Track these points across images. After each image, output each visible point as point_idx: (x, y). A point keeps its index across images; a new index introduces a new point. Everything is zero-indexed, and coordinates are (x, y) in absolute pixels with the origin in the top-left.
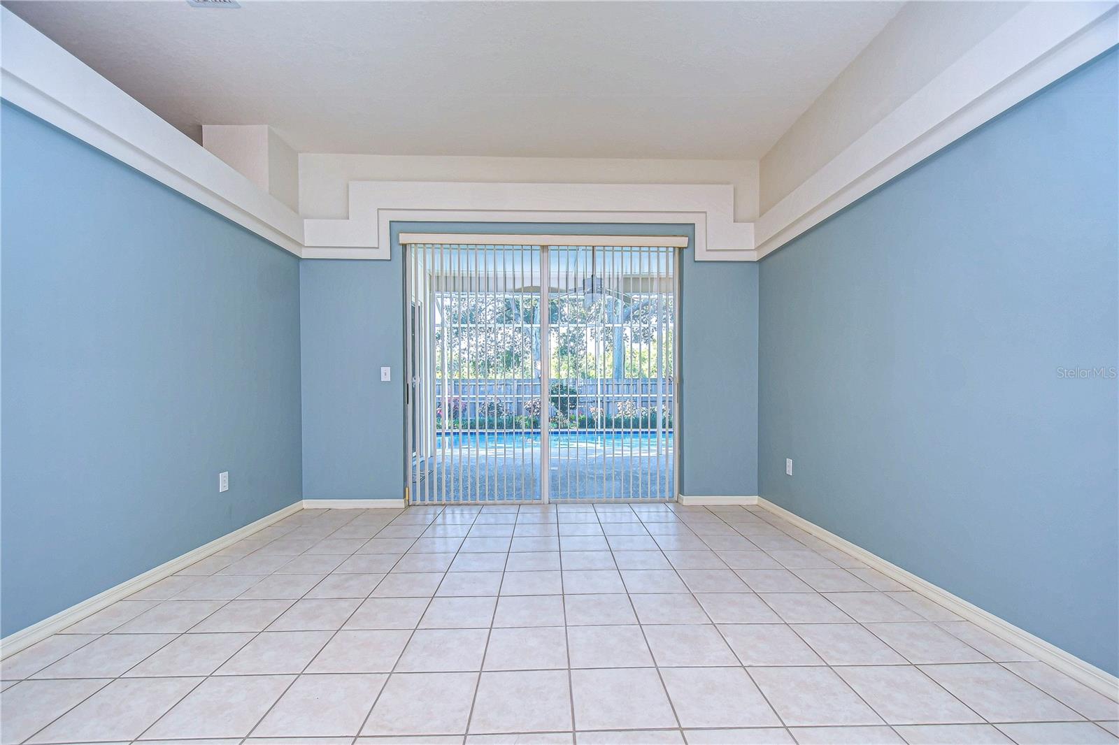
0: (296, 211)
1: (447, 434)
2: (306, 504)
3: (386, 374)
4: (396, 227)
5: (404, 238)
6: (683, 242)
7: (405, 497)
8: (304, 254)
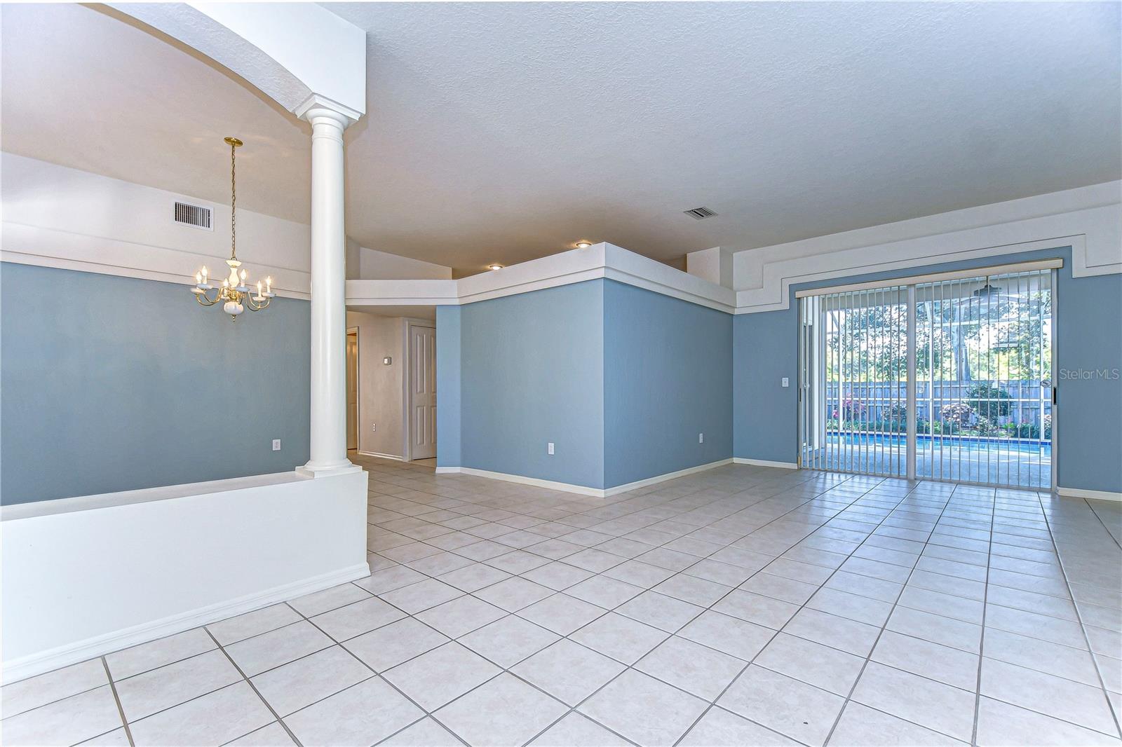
0: (731, 288)
1: (842, 434)
2: (736, 460)
3: (785, 382)
4: (793, 288)
5: (798, 294)
6: (1059, 263)
7: (797, 463)
8: (737, 312)
